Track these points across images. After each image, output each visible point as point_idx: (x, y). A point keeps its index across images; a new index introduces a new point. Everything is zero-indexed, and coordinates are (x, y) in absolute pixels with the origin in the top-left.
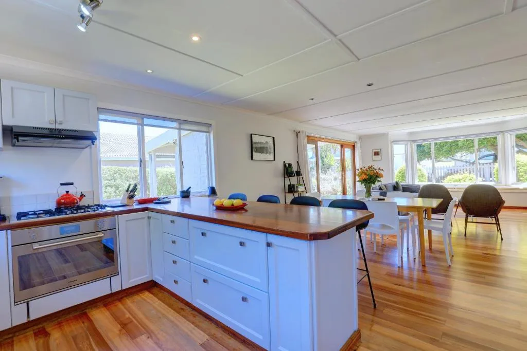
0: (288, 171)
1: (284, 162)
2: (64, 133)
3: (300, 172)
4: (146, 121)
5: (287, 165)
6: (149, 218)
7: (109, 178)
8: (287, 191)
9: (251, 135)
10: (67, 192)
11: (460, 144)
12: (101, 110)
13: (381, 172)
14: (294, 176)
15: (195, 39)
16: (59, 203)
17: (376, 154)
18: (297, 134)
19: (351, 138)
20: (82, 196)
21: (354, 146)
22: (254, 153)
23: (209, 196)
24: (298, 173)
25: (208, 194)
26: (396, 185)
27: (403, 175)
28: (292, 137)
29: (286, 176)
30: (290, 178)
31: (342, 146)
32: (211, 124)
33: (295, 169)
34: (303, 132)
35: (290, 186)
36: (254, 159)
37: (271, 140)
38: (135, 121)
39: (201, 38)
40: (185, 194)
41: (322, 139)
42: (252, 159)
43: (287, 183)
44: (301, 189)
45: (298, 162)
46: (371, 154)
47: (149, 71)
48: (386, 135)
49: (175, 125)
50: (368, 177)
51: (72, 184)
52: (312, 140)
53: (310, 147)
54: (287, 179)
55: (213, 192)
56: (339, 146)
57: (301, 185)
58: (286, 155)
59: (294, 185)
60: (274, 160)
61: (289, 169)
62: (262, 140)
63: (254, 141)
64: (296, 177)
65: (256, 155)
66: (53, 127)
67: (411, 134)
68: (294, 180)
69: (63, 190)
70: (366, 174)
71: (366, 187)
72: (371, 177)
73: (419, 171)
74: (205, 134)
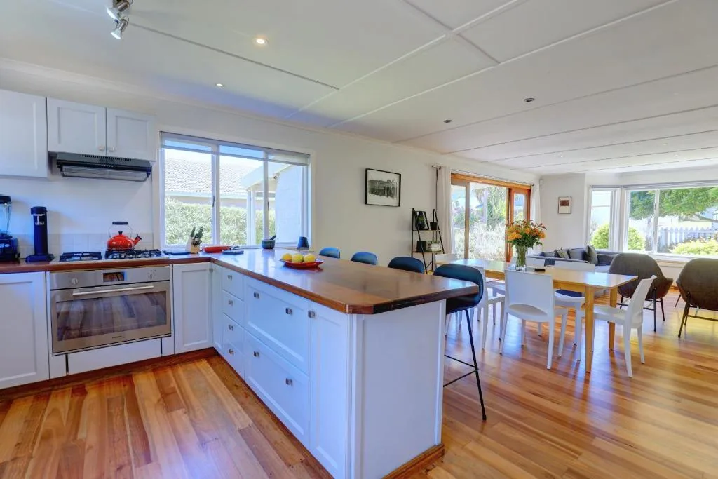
0: (418, 221)
1: (413, 209)
2: (117, 162)
3: (436, 224)
4: (223, 149)
5: (418, 213)
6: (211, 270)
7: (205, 219)
8: (415, 250)
9: (366, 170)
10: (121, 233)
12: (164, 134)
14: (428, 229)
15: (260, 41)
16: (110, 245)
17: (564, 203)
18: (438, 170)
19: (525, 179)
20: (138, 238)
21: (529, 191)
22: (369, 196)
23: (298, 248)
24: (434, 226)
25: (297, 246)
26: (587, 251)
27: (605, 237)
28: (428, 175)
29: (415, 229)
30: (420, 232)
31: (510, 190)
32: (309, 155)
33: (430, 219)
34: (445, 167)
35: (419, 242)
37: (398, 176)
38: (209, 149)
39: (267, 40)
40: (268, 245)
41: (477, 179)
42: (366, 203)
43: (416, 239)
44: (435, 248)
45: (434, 210)
46: (556, 203)
47: (220, 85)
48: (583, 175)
49: (261, 154)
50: (521, 236)
51: (126, 223)
52: (457, 179)
53: (457, 193)
54: (416, 233)
55: (304, 243)
56: (504, 190)
57: (436, 243)
58: (416, 198)
59: (424, 242)
60: (399, 206)
61: (420, 219)
62: (384, 177)
63: (369, 178)
64: (430, 232)
65: (372, 198)
66: (103, 154)
67: (622, 175)
68: (426, 236)
69: (115, 230)
71: (518, 251)
72: (525, 237)
74: (301, 167)
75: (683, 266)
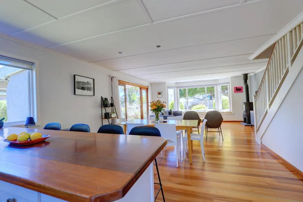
0: (104, 103)
1: (102, 97)
3: (113, 104)
5: (104, 99)
8: (104, 117)
9: (74, 76)
11: (198, 90)
13: (164, 104)
14: (109, 107)
17: (159, 94)
18: (112, 78)
19: (146, 84)
21: (147, 89)
22: (77, 90)
23: (26, 125)
24: (112, 105)
25: (25, 123)
26: (170, 111)
27: (173, 105)
28: (108, 80)
29: (103, 107)
30: (106, 108)
31: (141, 88)
32: (34, 63)
33: (110, 102)
34: (116, 77)
35: (105, 114)
36: (76, 94)
37: (93, 80)
41: (129, 83)
42: (75, 94)
43: (104, 112)
44: (114, 116)
45: (112, 97)
46: (157, 93)
48: (164, 83)
52: (121, 83)
53: (121, 88)
54: (103, 109)
55: (31, 121)
56: (138, 89)
57: (114, 113)
58: (102, 91)
59: (108, 113)
60: (94, 95)
61: (105, 102)
62: (85, 80)
63: (76, 80)
64: (110, 108)
65: (78, 91)
67: (176, 83)
68: (109, 110)
70: (156, 106)
71: (155, 114)
72: (159, 107)
73: (181, 104)
74: (27, 71)
75: (206, 114)
